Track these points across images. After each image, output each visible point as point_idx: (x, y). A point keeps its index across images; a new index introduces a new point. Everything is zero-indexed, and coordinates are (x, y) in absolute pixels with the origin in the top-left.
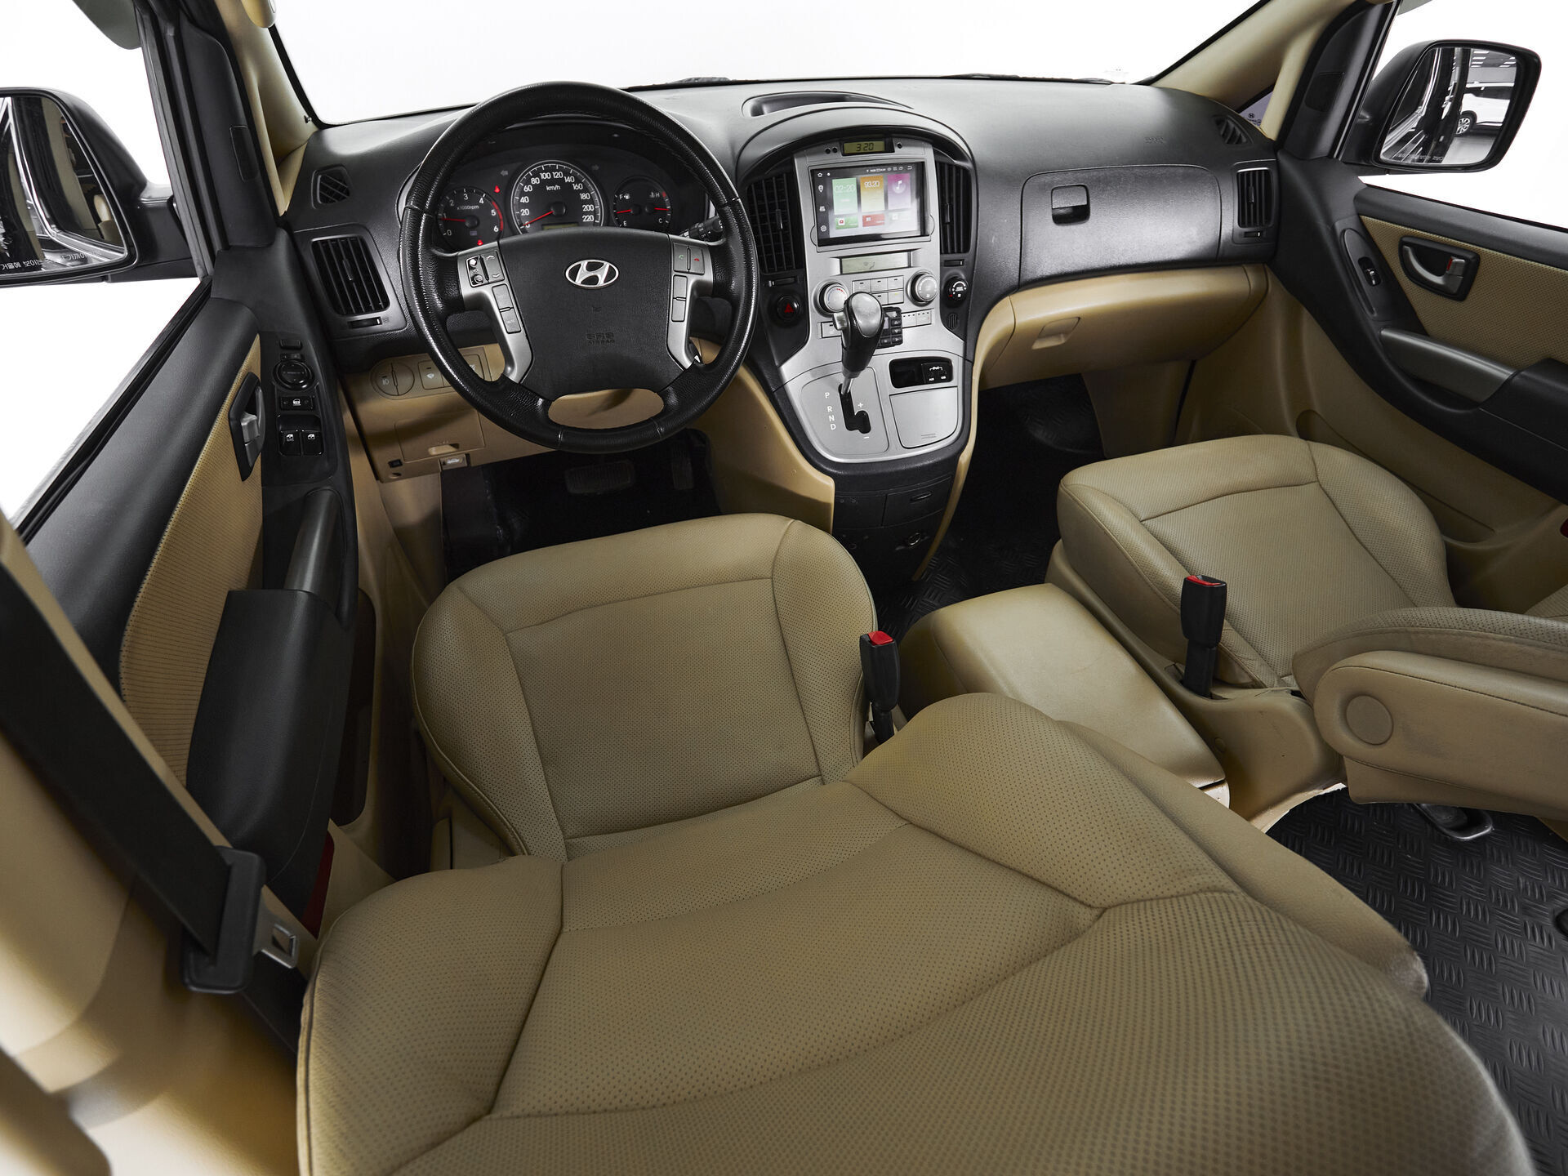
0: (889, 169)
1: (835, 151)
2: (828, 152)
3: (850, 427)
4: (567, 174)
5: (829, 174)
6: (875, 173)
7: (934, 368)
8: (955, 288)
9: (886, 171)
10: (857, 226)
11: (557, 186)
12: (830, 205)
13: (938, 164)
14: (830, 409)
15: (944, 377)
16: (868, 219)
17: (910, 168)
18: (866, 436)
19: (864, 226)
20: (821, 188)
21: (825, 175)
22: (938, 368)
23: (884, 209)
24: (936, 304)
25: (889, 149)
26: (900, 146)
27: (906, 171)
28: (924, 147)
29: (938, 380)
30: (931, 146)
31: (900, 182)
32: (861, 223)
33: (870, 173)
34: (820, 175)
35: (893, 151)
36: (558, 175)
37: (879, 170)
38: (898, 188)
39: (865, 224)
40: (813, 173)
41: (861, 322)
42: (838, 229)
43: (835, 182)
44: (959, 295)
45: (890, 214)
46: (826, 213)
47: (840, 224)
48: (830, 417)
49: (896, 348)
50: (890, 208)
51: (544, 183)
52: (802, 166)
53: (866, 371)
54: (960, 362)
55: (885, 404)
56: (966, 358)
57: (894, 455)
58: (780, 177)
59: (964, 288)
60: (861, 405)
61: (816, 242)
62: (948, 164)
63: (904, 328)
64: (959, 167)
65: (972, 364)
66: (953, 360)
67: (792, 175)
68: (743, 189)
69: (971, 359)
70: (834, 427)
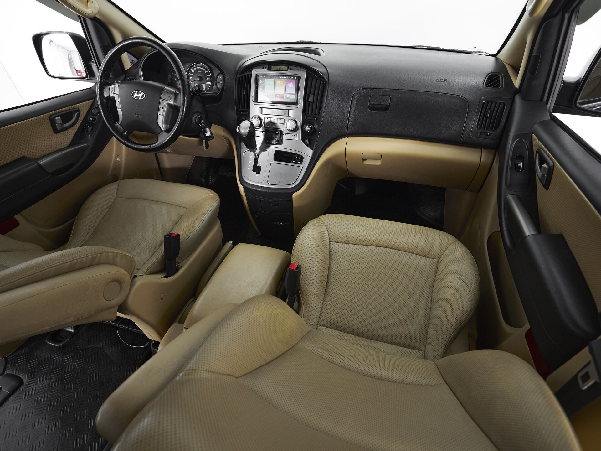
0: (287, 78)
1: (266, 68)
2: (263, 68)
3: (254, 170)
4: (204, 68)
6: (282, 78)
7: (296, 158)
8: (307, 128)
9: (286, 78)
10: (273, 98)
11: (201, 71)
13: (310, 79)
14: (250, 162)
15: (299, 162)
16: (278, 96)
17: (296, 78)
18: (257, 175)
19: (276, 98)
20: (261, 81)
21: (262, 77)
22: (298, 158)
23: (284, 92)
24: (299, 133)
25: (287, 70)
26: (291, 69)
27: (294, 79)
28: (301, 70)
29: (296, 163)
30: (305, 70)
31: (291, 83)
33: (280, 78)
35: (289, 71)
36: (202, 68)
37: (283, 77)
38: (290, 85)
40: (257, 76)
43: (267, 80)
44: (309, 131)
45: (286, 95)
48: (249, 165)
49: (279, 146)
50: (287, 92)
51: (198, 70)
52: (254, 72)
53: (266, 152)
54: (309, 159)
55: (268, 165)
56: (312, 158)
57: (264, 185)
58: (248, 75)
59: (310, 128)
60: (260, 163)
61: (254, 100)
62: (315, 79)
63: (282, 139)
64: (321, 80)
65: (316, 161)
66: (305, 157)
67: (252, 75)
68: (237, 79)
69: (315, 159)
70: (249, 169)
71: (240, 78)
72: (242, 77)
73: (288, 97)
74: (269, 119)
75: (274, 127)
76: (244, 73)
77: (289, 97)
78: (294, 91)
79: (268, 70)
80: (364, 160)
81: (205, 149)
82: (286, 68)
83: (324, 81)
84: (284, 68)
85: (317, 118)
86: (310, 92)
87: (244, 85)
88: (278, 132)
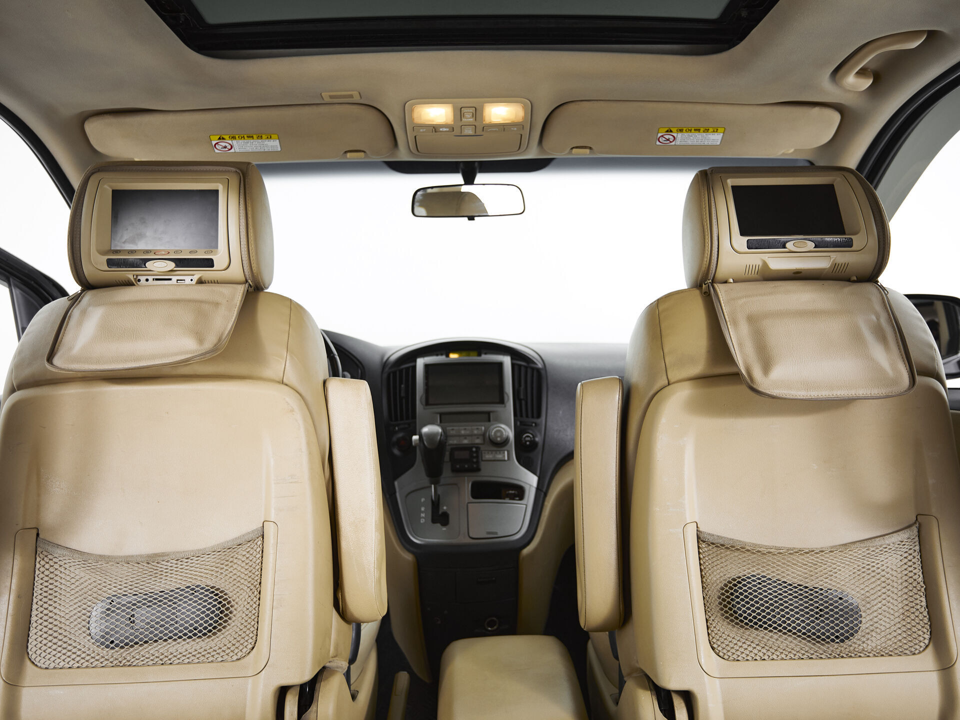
1: (441, 355)
2: (437, 355)
3: (434, 521)
7: (511, 492)
8: (525, 438)
13: (516, 368)
14: (423, 509)
15: (518, 498)
18: (444, 528)
22: (513, 492)
24: (512, 447)
25: (479, 355)
26: (486, 354)
28: (504, 355)
30: (509, 355)
35: (481, 356)
40: (427, 367)
44: (528, 443)
49: (476, 474)
52: (421, 362)
54: (533, 490)
56: (538, 489)
58: (408, 369)
59: (531, 438)
60: (445, 508)
61: (424, 403)
62: (524, 366)
63: (483, 461)
64: (533, 369)
65: (545, 495)
66: (527, 487)
67: (414, 367)
68: (385, 376)
69: (544, 490)
70: (422, 521)
71: (392, 375)
72: (394, 373)
75: (465, 442)
79: (446, 357)
82: (476, 353)
83: (538, 370)
84: (472, 353)
85: (536, 424)
86: (520, 385)
87: (401, 383)
88: (474, 449)
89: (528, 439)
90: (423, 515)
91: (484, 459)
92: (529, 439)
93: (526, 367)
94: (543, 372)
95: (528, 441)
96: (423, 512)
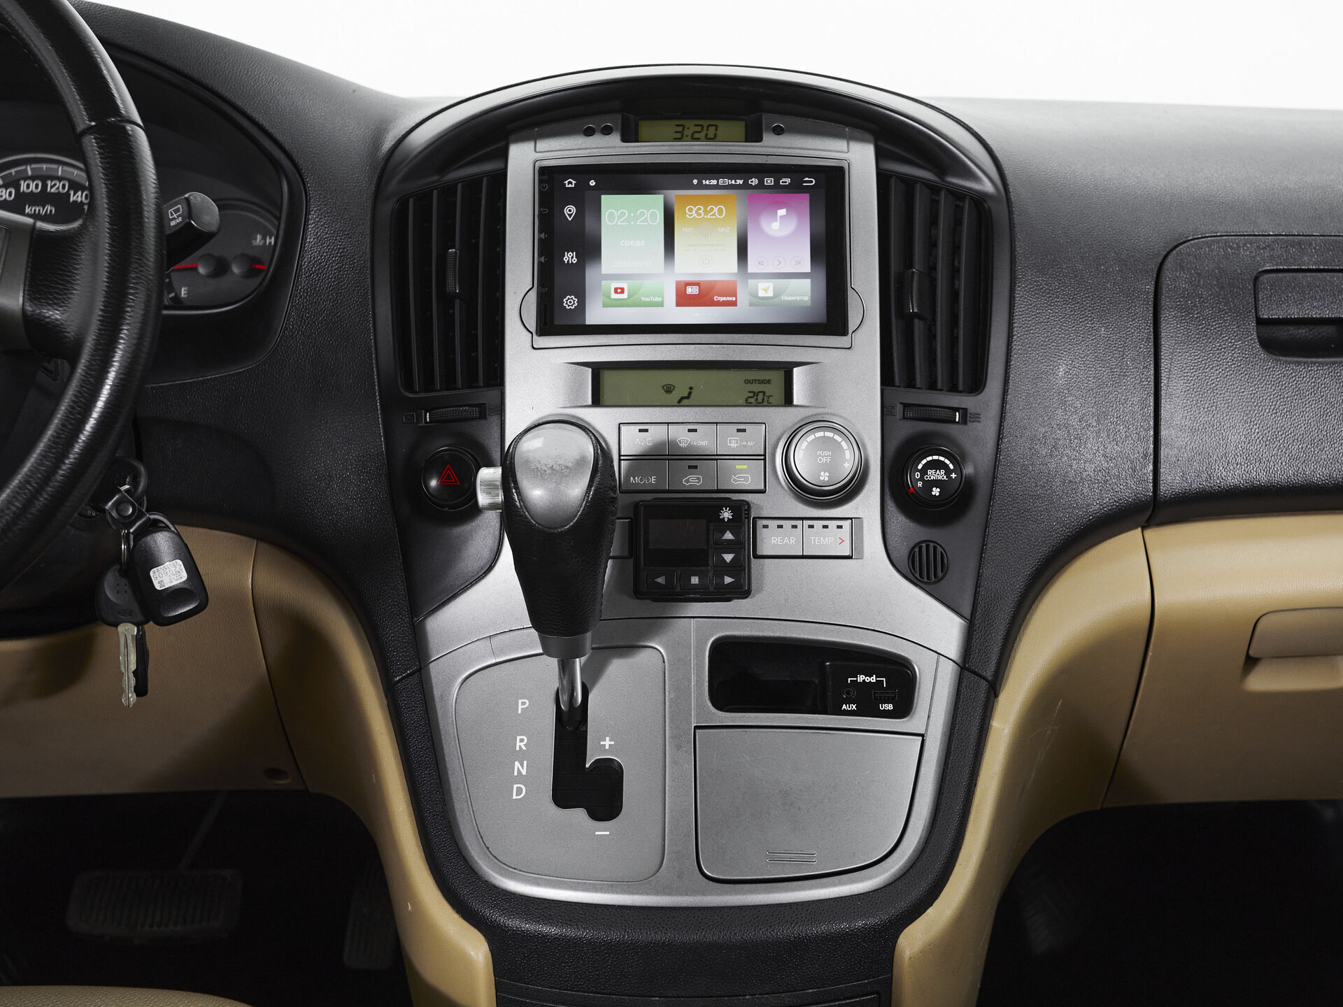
0: (754, 179)
1: (607, 131)
2: (589, 132)
3: (564, 795)
5: (592, 183)
6: (716, 187)
7: (861, 678)
8: (924, 471)
9: (746, 186)
10: (661, 304)
11: (48, 208)
12: (590, 249)
13: (894, 188)
14: (521, 743)
15: (890, 707)
16: (690, 290)
17: (810, 181)
18: (603, 830)
19: (678, 304)
20: (570, 211)
21: (582, 186)
22: (873, 679)
23: (735, 270)
24: (868, 505)
25: (754, 135)
26: (778, 131)
27: (796, 188)
28: (850, 138)
29: (869, 709)
30: (871, 137)
31: (782, 212)
32: (670, 296)
33: (700, 186)
34: (570, 183)
35: (759, 139)
36: (54, 187)
37: (724, 179)
38: (776, 225)
39: (683, 299)
40: (548, 177)
41: (536, 494)
42: (605, 305)
43: (606, 200)
44: (936, 492)
45: (751, 282)
46: (580, 269)
47: (614, 296)
48: (517, 764)
49: (733, 607)
50: (752, 267)
52: (524, 160)
53: (643, 657)
54: (948, 673)
55: (679, 747)
56: (967, 666)
57: (670, 894)
58: (473, 184)
59: (948, 472)
60: (607, 743)
61: (532, 325)
62: (926, 184)
63: (757, 557)
64: (959, 195)
65: (994, 689)
66: (923, 665)
67: (500, 179)
68: (387, 208)
69: (989, 674)
70: (518, 792)
71: (411, 202)
72: (423, 198)
73: (761, 294)
74: (656, 434)
75: (693, 481)
76: (443, 169)
77: (770, 294)
78: (800, 257)
79: (624, 140)
80: (1251, 662)
81: (132, 697)
82: (739, 128)
83: (979, 200)
84: (724, 127)
85: (964, 412)
86: (908, 262)
87: (447, 241)
88: (726, 515)
89: (932, 475)
90: (520, 768)
91: (759, 553)
92: (940, 475)
93: (933, 189)
94: (999, 211)
95: (936, 483)
96: (521, 756)
